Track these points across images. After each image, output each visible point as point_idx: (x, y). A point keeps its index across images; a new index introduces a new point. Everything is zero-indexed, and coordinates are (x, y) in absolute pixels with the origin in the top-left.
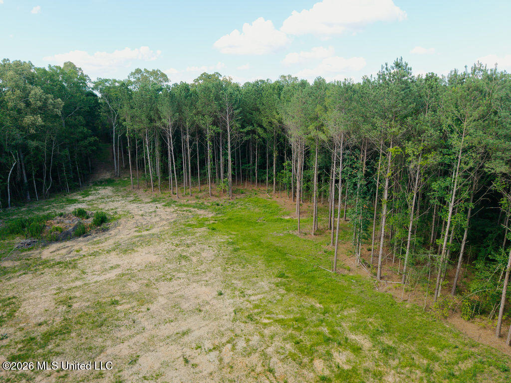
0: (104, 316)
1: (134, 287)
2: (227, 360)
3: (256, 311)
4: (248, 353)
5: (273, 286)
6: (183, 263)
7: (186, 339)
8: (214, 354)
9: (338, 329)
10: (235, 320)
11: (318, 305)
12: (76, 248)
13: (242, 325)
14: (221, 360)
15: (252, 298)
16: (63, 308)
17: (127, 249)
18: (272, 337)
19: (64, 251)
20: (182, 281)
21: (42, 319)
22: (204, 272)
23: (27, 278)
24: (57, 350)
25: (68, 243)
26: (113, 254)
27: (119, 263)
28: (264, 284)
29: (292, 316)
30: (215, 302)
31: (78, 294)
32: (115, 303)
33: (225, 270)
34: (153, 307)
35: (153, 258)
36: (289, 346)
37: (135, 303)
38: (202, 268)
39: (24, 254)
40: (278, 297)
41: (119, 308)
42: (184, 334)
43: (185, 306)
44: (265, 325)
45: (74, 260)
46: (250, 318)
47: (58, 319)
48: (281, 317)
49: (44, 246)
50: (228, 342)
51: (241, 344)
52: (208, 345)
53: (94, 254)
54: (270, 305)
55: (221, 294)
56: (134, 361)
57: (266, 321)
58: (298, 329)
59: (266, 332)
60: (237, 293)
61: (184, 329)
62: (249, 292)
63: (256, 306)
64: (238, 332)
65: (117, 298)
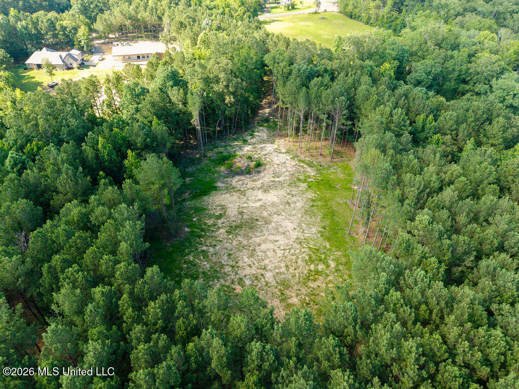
0: (253, 225)
1: (265, 214)
2: (286, 255)
3: (304, 241)
4: (293, 255)
5: (317, 232)
6: (287, 207)
7: (276, 243)
8: (283, 251)
9: (328, 258)
10: (294, 242)
11: (328, 246)
12: (246, 182)
13: (296, 245)
14: (284, 254)
15: (306, 235)
16: (240, 216)
17: (266, 189)
18: (303, 252)
19: (240, 183)
20: (283, 217)
21: (234, 219)
22: (293, 215)
23: (228, 195)
24: (239, 233)
25: (243, 178)
26: (260, 191)
27: (262, 198)
28: (314, 230)
29: (315, 247)
30: (291, 232)
31: (245, 211)
32: (257, 220)
33: (302, 217)
34: (270, 227)
35: (275, 199)
36: (307, 258)
37: (264, 223)
38: (293, 212)
39: (225, 179)
40: (316, 238)
41: (258, 223)
42: (277, 241)
43: (280, 230)
44: (304, 247)
45: (245, 191)
46: (300, 243)
47: (239, 221)
48: (311, 246)
49: (233, 177)
50: (289, 249)
51: (292, 251)
52: (282, 248)
53: (253, 189)
54: (310, 240)
55: (295, 229)
56: (259, 245)
58: (314, 253)
59: (303, 250)
60: (301, 230)
61: (277, 239)
62: (306, 232)
63: (305, 239)
64: (293, 246)
65: (258, 218)
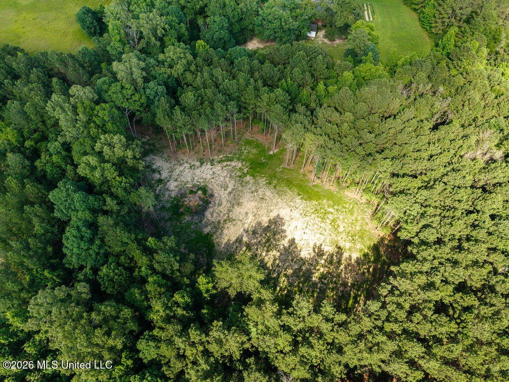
2: (311, 229)
5: (301, 200)
6: (266, 202)
7: (298, 228)
8: (307, 228)
9: (325, 209)
10: (303, 217)
12: (217, 211)
13: (306, 218)
17: (236, 203)
18: (314, 218)
19: (215, 215)
22: (277, 203)
23: (226, 231)
25: (210, 210)
26: (235, 207)
27: (245, 211)
28: (298, 201)
29: (313, 210)
30: (292, 214)
33: (282, 199)
35: (253, 204)
36: (319, 219)
38: (274, 201)
39: (203, 223)
40: (306, 204)
45: (228, 217)
46: (305, 215)
50: (307, 225)
51: (310, 223)
55: (291, 210)
57: (309, 214)
60: (295, 208)
62: (297, 206)
63: (304, 211)
